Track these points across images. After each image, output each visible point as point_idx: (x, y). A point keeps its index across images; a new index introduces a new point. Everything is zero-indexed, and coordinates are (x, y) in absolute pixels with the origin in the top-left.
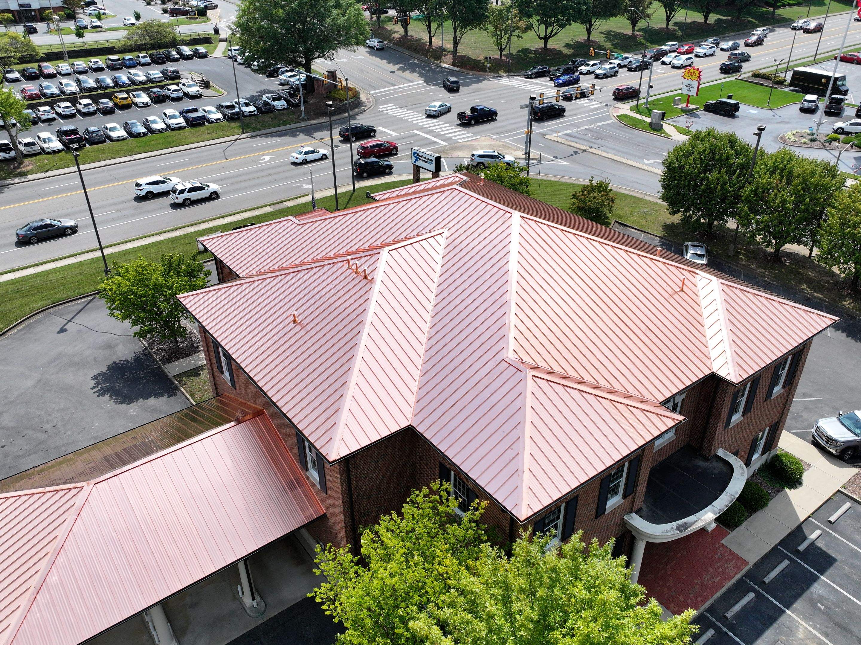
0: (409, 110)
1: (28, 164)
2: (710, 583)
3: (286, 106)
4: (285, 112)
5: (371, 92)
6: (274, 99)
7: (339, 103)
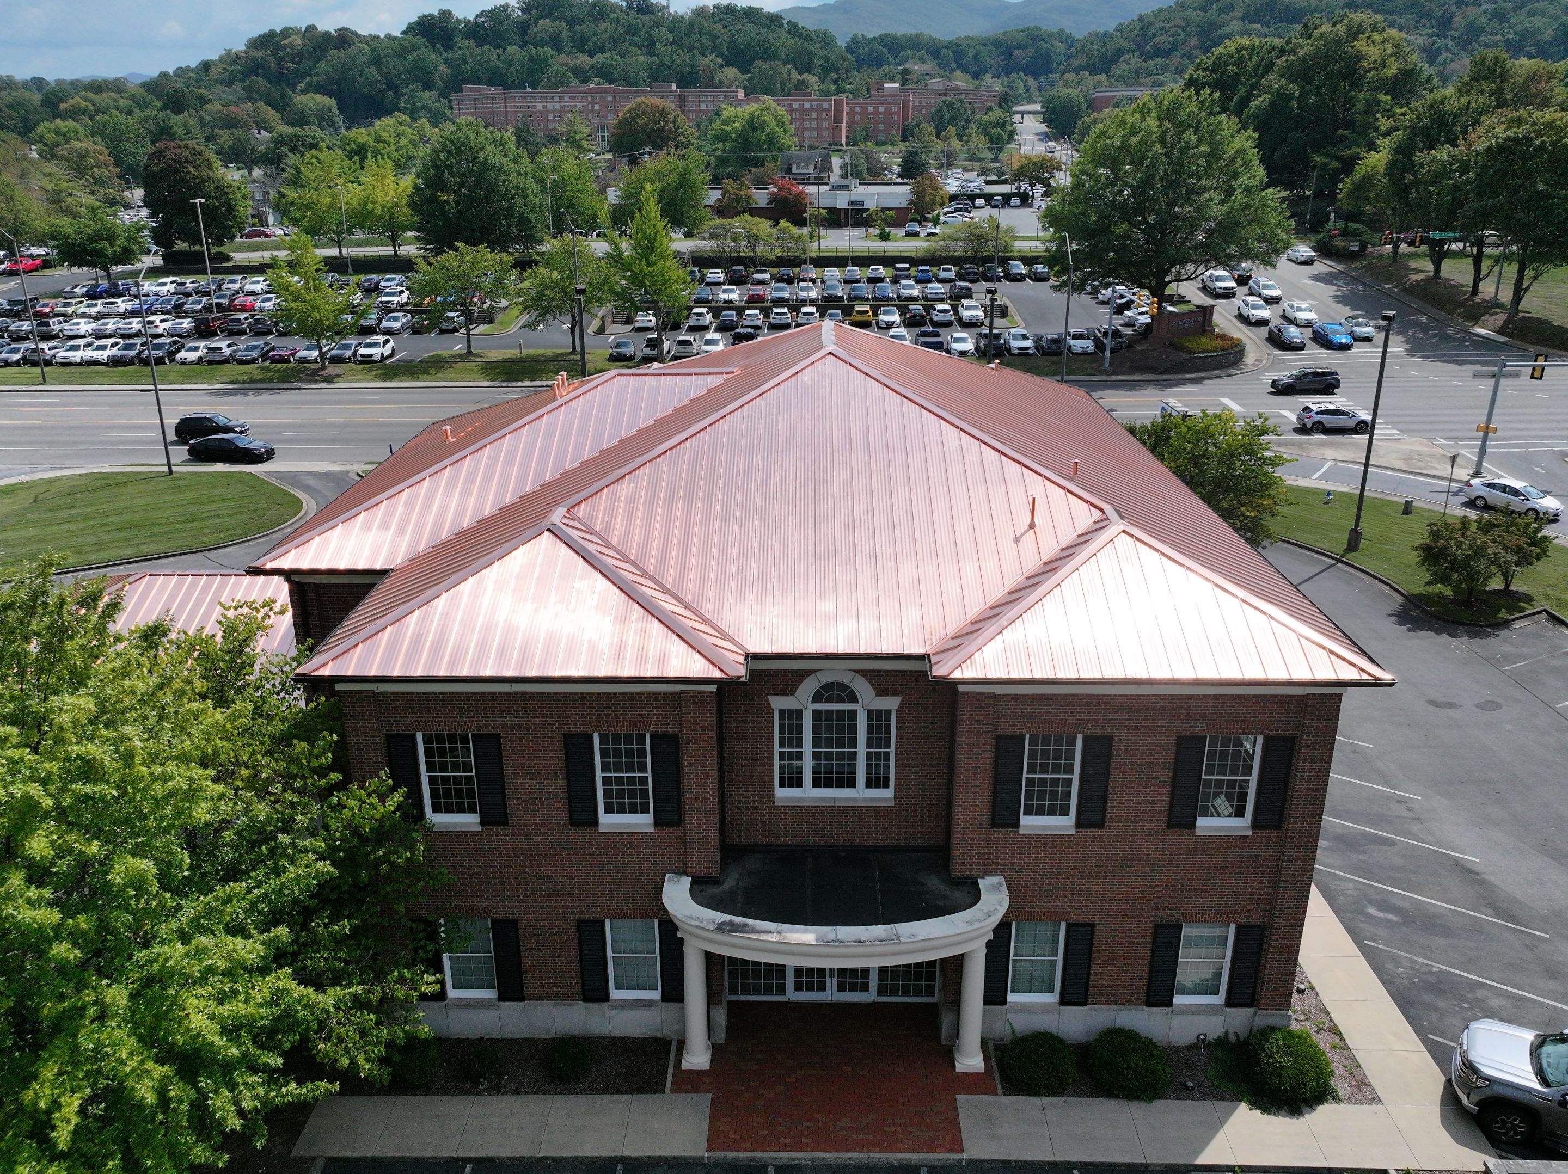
2: (841, 1133)
3: (1091, 350)
4: (1082, 357)
5: (1276, 352)
6: (1077, 337)
7: (1185, 356)
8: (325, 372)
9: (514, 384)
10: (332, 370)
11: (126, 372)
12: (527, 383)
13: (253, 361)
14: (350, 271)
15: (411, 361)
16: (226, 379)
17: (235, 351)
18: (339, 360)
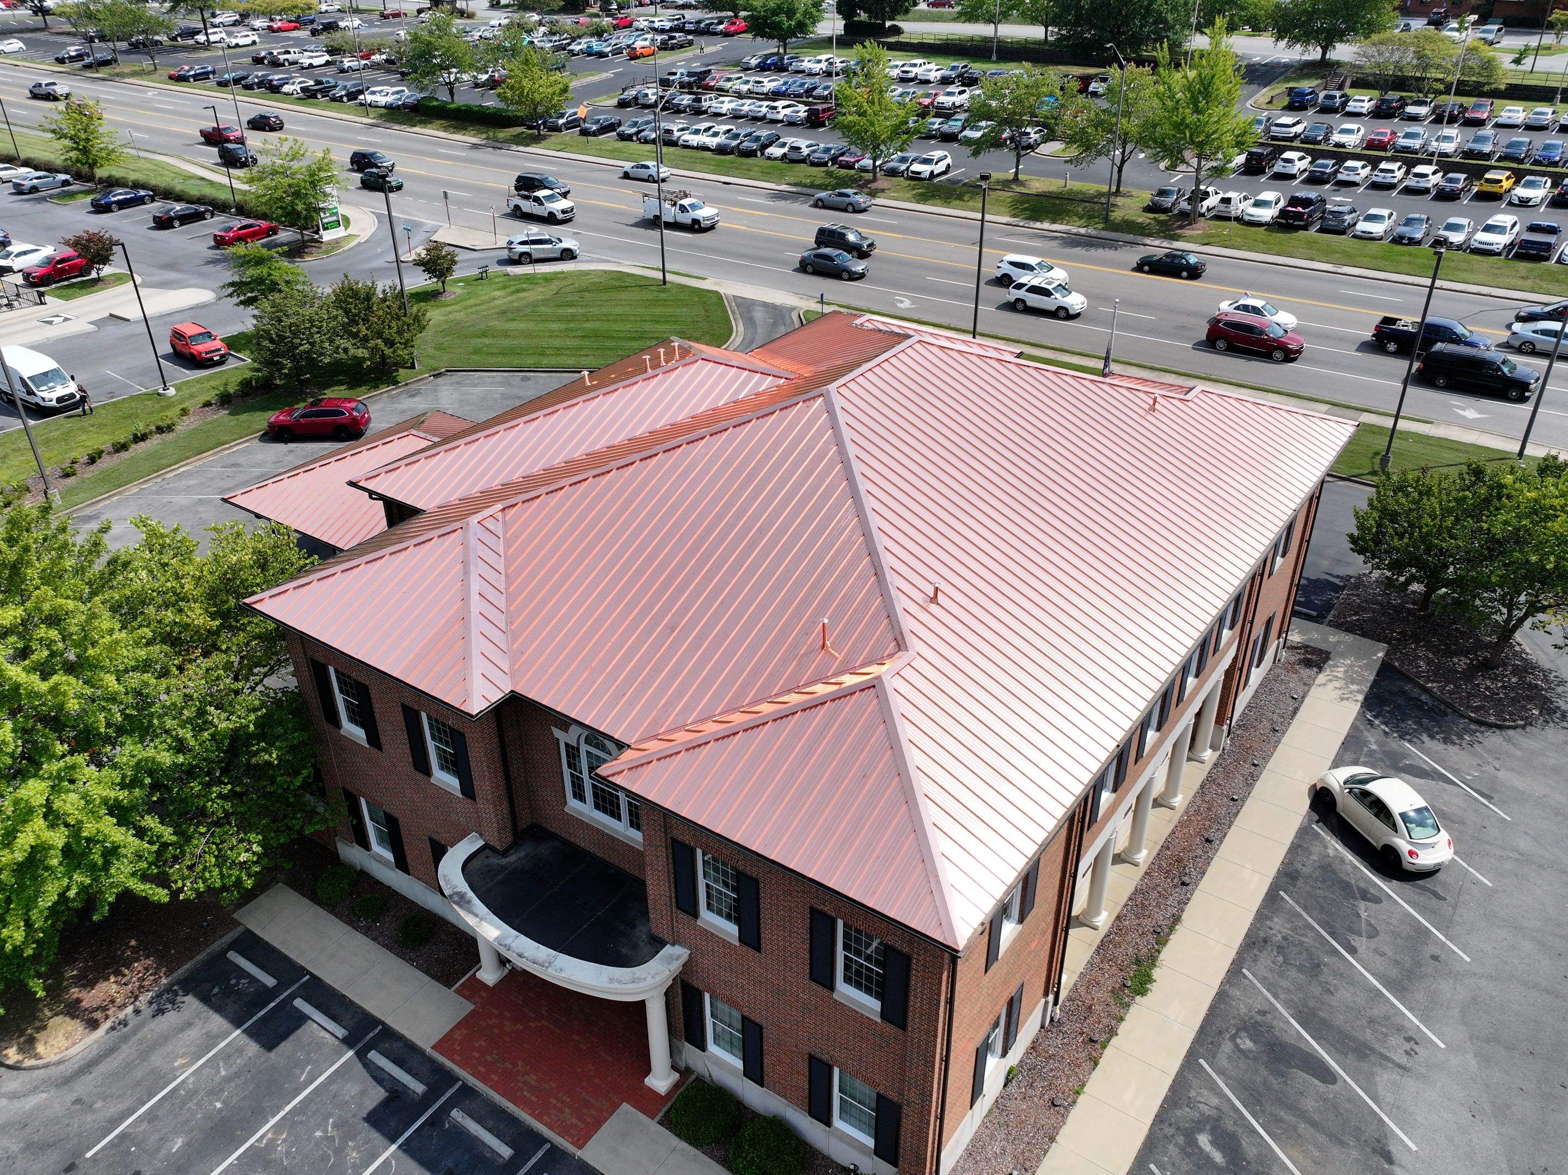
1: (1200, 229)
2: (521, 1085)
8: (873, 186)
9: (1032, 224)
10: (882, 183)
11: (723, 161)
12: (1046, 225)
13: (825, 164)
14: (994, 58)
15: (959, 181)
16: (792, 180)
17: (814, 151)
18: (893, 173)
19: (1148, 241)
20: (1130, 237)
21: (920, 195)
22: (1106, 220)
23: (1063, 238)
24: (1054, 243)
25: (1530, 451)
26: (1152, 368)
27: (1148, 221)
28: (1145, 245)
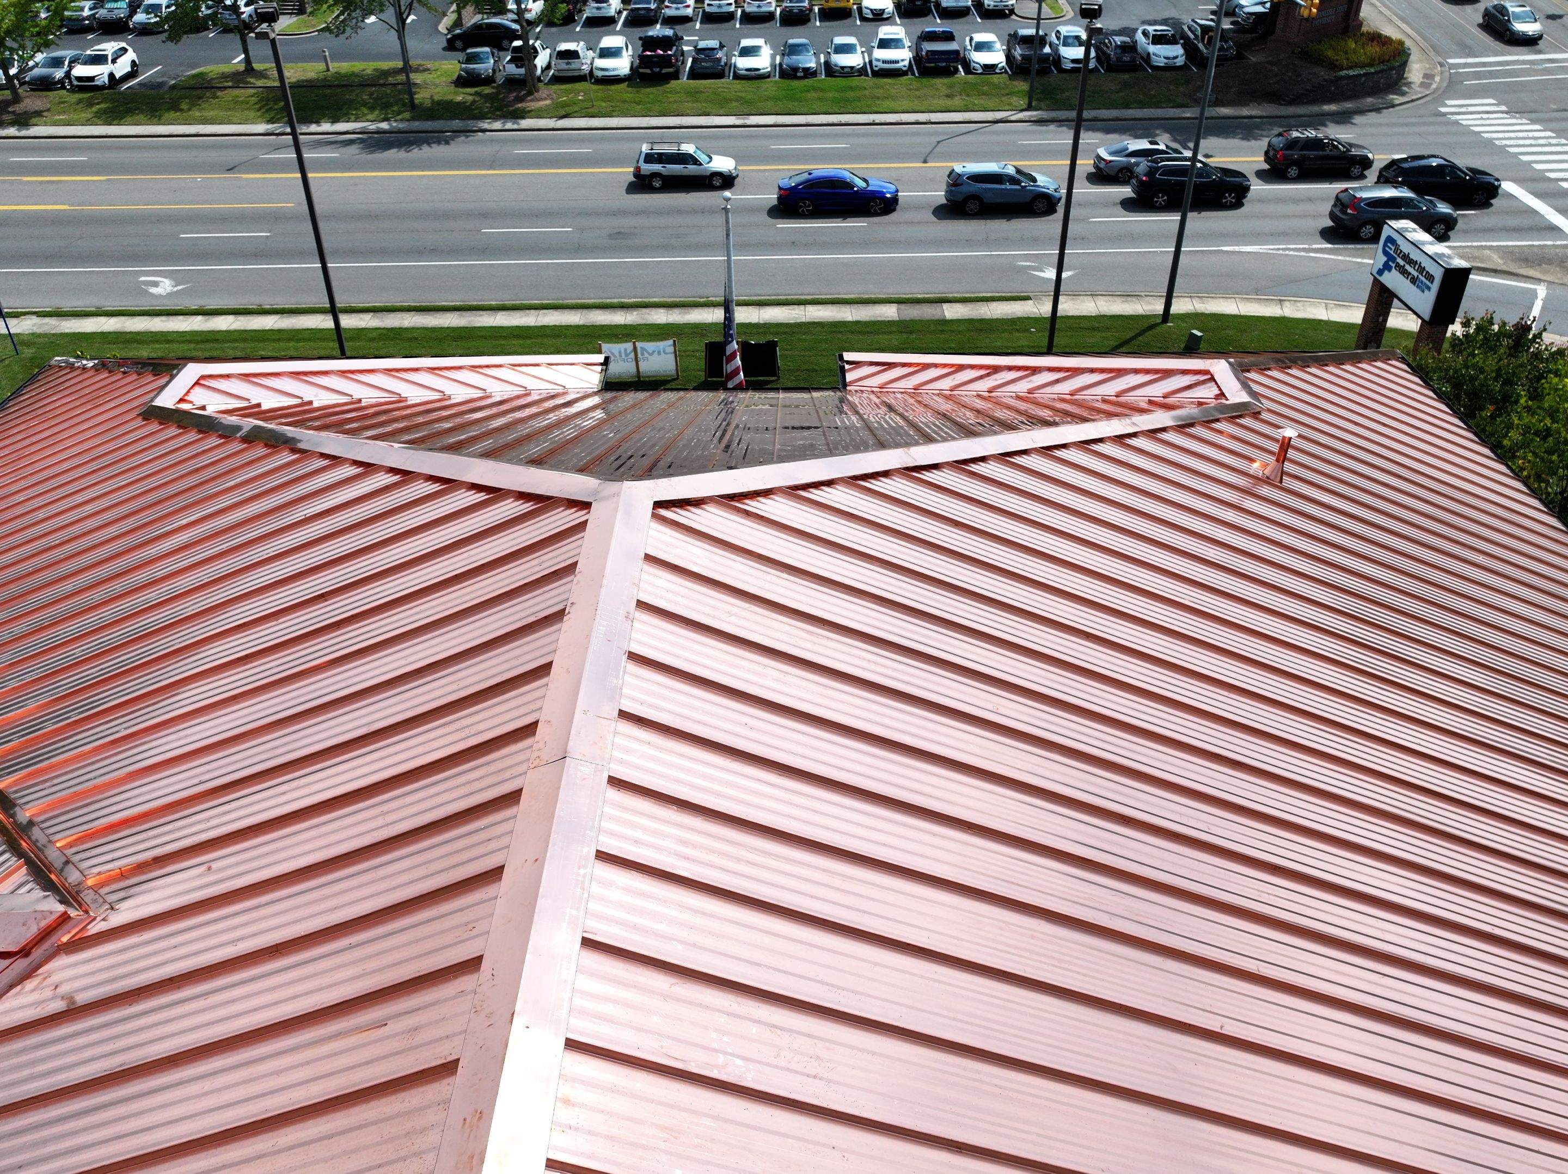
0: (1533, 121)
1: (545, 97)
3: (1180, 61)
4: (1168, 74)
5: (1451, 61)
6: (1158, 39)
7: (1323, 74)
8: (19, 108)
10: (31, 102)
12: (326, 127)
15: (160, 85)
18: (44, 85)
19: (485, 125)
20: (456, 124)
21: (105, 111)
22: (413, 106)
23: (361, 141)
24: (353, 149)
25: (1176, 308)
26: (623, 307)
27: (470, 98)
28: (484, 131)
